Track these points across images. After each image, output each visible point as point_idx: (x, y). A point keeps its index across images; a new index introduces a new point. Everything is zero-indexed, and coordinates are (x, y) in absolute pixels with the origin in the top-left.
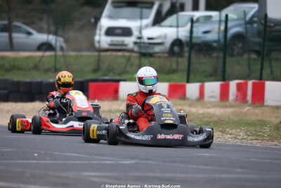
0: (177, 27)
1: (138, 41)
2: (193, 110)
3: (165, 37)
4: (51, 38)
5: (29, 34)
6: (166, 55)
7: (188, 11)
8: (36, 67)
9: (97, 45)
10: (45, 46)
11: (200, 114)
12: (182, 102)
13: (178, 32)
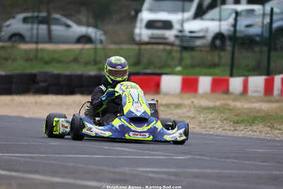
0: (220, 20)
1: (180, 34)
2: (238, 104)
3: (207, 30)
4: (91, 31)
5: (68, 26)
6: (207, 49)
7: (229, 4)
8: (76, 60)
9: (137, 38)
10: (85, 39)
11: (246, 109)
12: (225, 96)
13: (220, 26)
